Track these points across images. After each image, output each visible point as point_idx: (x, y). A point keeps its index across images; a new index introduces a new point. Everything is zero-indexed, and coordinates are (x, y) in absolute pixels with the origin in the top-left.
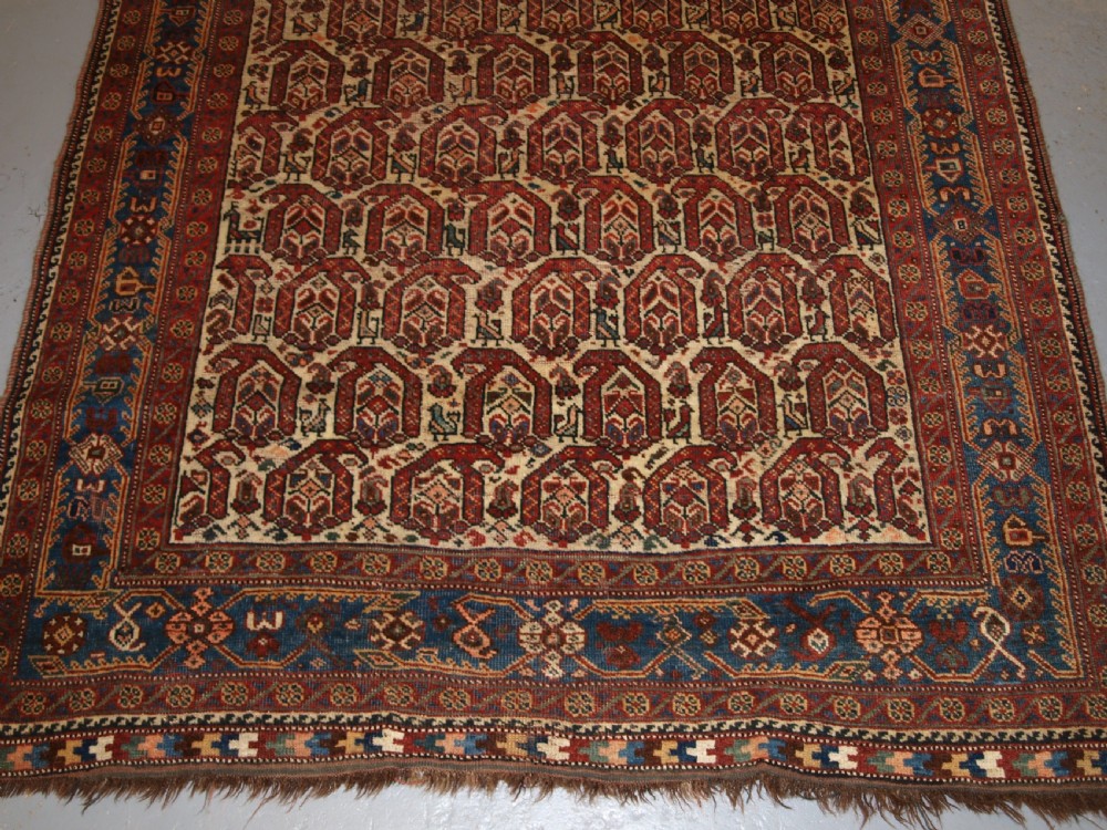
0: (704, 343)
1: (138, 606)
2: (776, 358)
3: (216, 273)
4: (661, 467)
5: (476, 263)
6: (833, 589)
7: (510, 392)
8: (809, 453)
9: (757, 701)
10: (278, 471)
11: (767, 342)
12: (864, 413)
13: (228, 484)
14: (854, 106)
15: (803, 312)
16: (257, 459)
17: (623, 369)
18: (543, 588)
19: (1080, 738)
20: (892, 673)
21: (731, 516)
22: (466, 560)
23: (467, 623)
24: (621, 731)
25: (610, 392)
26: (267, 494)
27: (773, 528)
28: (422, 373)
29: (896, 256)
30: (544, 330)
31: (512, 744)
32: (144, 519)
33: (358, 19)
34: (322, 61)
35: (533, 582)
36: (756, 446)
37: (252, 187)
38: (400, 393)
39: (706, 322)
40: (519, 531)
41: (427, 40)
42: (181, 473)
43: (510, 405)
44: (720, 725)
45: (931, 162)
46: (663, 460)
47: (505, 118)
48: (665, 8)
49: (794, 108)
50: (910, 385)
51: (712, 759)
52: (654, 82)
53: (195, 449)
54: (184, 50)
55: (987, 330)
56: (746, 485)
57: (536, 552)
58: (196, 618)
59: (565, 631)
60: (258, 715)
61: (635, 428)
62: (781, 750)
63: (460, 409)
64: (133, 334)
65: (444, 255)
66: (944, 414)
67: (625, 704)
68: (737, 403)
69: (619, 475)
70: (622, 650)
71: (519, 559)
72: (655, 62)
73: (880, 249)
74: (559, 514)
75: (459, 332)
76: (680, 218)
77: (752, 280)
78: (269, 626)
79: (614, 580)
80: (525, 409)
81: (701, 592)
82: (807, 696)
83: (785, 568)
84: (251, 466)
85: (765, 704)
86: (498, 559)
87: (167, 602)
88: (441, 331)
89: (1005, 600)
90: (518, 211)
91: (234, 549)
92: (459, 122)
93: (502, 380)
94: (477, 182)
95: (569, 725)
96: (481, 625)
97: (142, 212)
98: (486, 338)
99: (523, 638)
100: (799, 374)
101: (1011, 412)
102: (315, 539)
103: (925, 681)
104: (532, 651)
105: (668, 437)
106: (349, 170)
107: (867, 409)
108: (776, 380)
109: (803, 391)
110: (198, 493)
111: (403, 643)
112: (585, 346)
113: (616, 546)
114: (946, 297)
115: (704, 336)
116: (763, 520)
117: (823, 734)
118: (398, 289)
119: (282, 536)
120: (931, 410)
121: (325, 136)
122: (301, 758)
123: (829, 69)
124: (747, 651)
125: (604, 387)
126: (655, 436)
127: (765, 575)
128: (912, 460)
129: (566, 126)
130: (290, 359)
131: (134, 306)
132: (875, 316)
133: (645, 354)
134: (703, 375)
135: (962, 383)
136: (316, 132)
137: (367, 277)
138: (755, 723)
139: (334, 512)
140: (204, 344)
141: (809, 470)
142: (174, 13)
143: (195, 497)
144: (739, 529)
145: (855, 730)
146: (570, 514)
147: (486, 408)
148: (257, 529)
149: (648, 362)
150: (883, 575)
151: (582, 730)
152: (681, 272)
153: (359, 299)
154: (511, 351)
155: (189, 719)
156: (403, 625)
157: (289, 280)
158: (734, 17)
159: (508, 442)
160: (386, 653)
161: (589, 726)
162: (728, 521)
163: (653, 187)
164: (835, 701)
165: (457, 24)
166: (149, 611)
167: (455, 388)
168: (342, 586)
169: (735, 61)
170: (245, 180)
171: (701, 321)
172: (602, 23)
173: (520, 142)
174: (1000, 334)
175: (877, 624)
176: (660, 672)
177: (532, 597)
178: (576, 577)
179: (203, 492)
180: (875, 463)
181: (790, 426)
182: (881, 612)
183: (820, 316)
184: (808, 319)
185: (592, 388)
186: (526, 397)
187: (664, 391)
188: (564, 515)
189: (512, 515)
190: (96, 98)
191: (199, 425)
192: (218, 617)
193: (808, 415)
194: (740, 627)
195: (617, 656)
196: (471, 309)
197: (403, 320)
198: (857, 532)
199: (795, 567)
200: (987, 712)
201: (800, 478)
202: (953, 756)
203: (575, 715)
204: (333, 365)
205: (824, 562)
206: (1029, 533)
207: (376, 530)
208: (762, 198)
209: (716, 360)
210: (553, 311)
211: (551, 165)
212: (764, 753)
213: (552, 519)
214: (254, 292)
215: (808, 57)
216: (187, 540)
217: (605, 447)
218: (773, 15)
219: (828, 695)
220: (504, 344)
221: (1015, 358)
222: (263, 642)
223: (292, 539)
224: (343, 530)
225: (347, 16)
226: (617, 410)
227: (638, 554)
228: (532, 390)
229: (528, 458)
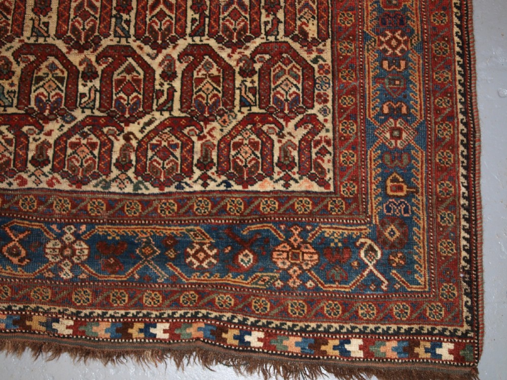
0: (189, 40)
2: (239, 53)
4: (150, 132)
6: (260, 222)
7: (50, 76)
8: (254, 124)
9: (200, 299)
11: (235, 41)
12: (298, 95)
15: (264, 18)
17: (130, 60)
18: (63, 217)
19: (419, 333)
20: (294, 283)
21: (195, 168)
22: (14, 196)
23: (12, 240)
24: (108, 315)
25: (119, 77)
27: (224, 178)
30: (78, 30)
31: (36, 322)
35: (57, 212)
36: (218, 118)
39: (192, 25)
40: (50, 176)
43: (50, 86)
44: (174, 313)
46: (152, 127)
50: (333, 75)
51: (166, 336)
55: (397, 35)
56: (208, 146)
57: (61, 191)
59: (76, 247)
61: (135, 104)
62: (213, 333)
63: (16, 88)
66: (356, 98)
67: (112, 297)
68: (208, 86)
69: (121, 138)
70: (112, 261)
71: (50, 196)
74: (78, 164)
75: (19, 31)
79: (111, 212)
80: (59, 89)
81: (169, 222)
82: (235, 296)
83: (229, 206)
85: (206, 300)
86: (36, 196)
88: (7, 31)
89: (381, 234)
93: (47, 67)
95: (74, 311)
96: (20, 242)
98: (37, 36)
99: (48, 251)
100: (255, 65)
101: (405, 97)
103: (316, 289)
104: (53, 260)
105: (157, 110)
107: (300, 93)
108: (237, 69)
109: (256, 78)
112: (105, 42)
113: (114, 188)
114: (370, 8)
115: (190, 35)
116: (217, 172)
117: (242, 323)
120: (347, 94)
124: (197, 264)
125: (116, 73)
126: (148, 109)
127: (214, 211)
128: (327, 131)
132: (315, 22)
133: (147, 49)
134: (185, 65)
135: (371, 74)
138: (197, 313)
141: (253, 136)
144: (199, 178)
145: (265, 321)
146: (85, 165)
147: (33, 88)
149: (148, 55)
150: (297, 213)
151: (82, 315)
154: (54, 45)
159: (47, 113)
161: (87, 312)
162: (192, 172)
164: (253, 301)
167: (13, 73)
171: (189, 24)
174: (406, 38)
175: (288, 248)
176: (137, 276)
177: (55, 223)
178: (86, 210)
180: (302, 132)
181: (244, 103)
182: (292, 240)
183: (275, 22)
184: (266, 23)
185: (107, 74)
186: (61, 80)
187: (157, 76)
188: (82, 165)
189: (46, 165)
193: (257, 96)
194: (194, 247)
195: (109, 265)
196: (29, 14)
198: (282, 182)
199: (236, 206)
200: (357, 312)
201: (246, 142)
202: (330, 341)
203: (78, 304)
205: (256, 203)
206: (405, 187)
209: (196, 53)
210: (85, 16)
212: (200, 334)
213: (73, 168)
217: (112, 117)
219: (249, 296)
220: (50, 41)
221: (414, 57)
226: (123, 90)
227: (129, 194)
228: (66, 75)
229: (59, 125)
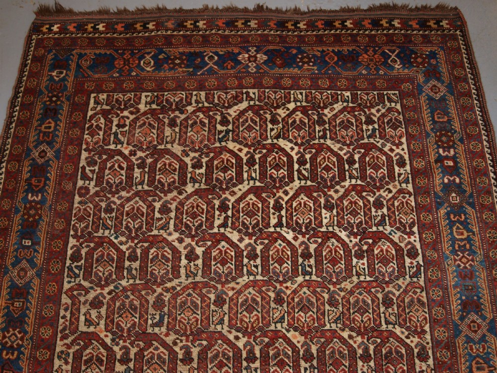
33: (124, 316)
34: (102, 350)
41: (167, 335)
48: (315, 310)
54: (19, 336)
72: (308, 357)
123: (417, 361)
142: (13, 304)
158: (358, 317)
165: (185, 322)
169: (358, 355)
172: (275, 323)
215: (403, 351)
218: (382, 315)
225: (118, 313)
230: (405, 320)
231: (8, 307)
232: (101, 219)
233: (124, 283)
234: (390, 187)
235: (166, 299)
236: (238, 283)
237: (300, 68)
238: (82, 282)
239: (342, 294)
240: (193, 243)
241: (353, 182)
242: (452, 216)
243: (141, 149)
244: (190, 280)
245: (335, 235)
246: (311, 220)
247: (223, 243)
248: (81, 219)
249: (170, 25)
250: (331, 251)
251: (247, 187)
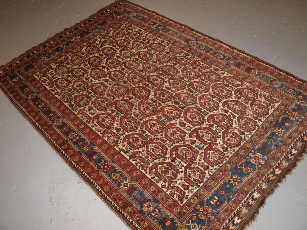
0: (221, 103)
1: (191, 220)
2: (233, 97)
3: (131, 160)
4: (238, 123)
5: (173, 122)
6: (280, 117)
7: (204, 134)
8: (253, 104)
9: (291, 139)
10: (185, 178)
11: (229, 96)
12: (253, 94)
13: (179, 188)
14: (198, 59)
15: (228, 88)
16: (179, 179)
17: (215, 116)
18: (246, 154)
20: (300, 120)
22: (230, 161)
23: (243, 169)
24: (282, 160)
25: (218, 120)
26: (188, 183)
27: (263, 117)
28: (187, 143)
29: (229, 72)
30: (197, 121)
31: (272, 177)
32: (172, 207)
33: (102, 104)
34: (104, 115)
35: (243, 154)
36: (246, 109)
37: (119, 143)
38: (188, 149)
40: (232, 150)
41: (119, 98)
42: (169, 194)
43: (207, 135)
44: (291, 146)
45: (217, 58)
47: (149, 99)
48: (152, 66)
49: (190, 65)
50: (253, 85)
51: (296, 151)
52: (165, 77)
53: (166, 188)
54: (74, 134)
55: (253, 71)
56: (251, 115)
57: (237, 150)
58: (202, 212)
59: (257, 156)
60: (233, 214)
61: (228, 122)
63: (200, 142)
64: (128, 183)
65: (166, 125)
66: (262, 85)
67: (277, 156)
68: (236, 106)
69: (234, 130)
70: (267, 150)
71: (237, 153)
72: (161, 74)
73: (226, 73)
74: (234, 142)
75: (184, 133)
76: (194, 91)
77: (215, 90)
78: (216, 200)
80: (210, 134)
81: (266, 133)
82: (296, 132)
84: (179, 182)
85: (293, 138)
86: (235, 156)
87: (195, 215)
88: (182, 135)
89: (299, 99)
90: (169, 110)
91: (194, 196)
92: (142, 105)
93: (200, 133)
94: (157, 111)
95: (275, 167)
96: (245, 167)
97: (102, 164)
98: (190, 130)
99: (253, 162)
100: (239, 96)
101: (269, 78)
102: (205, 181)
103: (305, 117)
104: (256, 163)
105: (233, 119)
106: (133, 126)
108: (237, 99)
109: (242, 98)
110: (176, 194)
111: (238, 181)
112: (206, 118)
113: (247, 139)
114: (242, 72)
118: (166, 135)
119: (199, 186)
120: (260, 86)
121: (121, 125)
122: (248, 212)
123: (187, 57)
124: (281, 134)
125: (216, 120)
127: (270, 123)
128: (266, 94)
129: (160, 93)
130: (163, 161)
131: (123, 179)
132: (237, 81)
133: (215, 111)
134: (226, 107)
135: (259, 80)
136: (119, 126)
137: (159, 139)
138: (295, 142)
139: (202, 174)
140: (144, 172)
141: (257, 106)
142: (63, 130)
143: (176, 195)
144: (259, 121)
146: (235, 141)
147: (204, 139)
148: (193, 189)
149: (217, 112)
150: (283, 110)
151: (277, 165)
152: (205, 97)
153: (162, 142)
154: (196, 128)
155: (223, 227)
156: (235, 178)
157: (146, 150)
158: (164, 60)
159: (213, 140)
160: (238, 185)
162: (256, 121)
163: (184, 90)
165: (121, 93)
166: (194, 219)
167: (195, 140)
168: (218, 183)
169: (173, 65)
170: (116, 143)
171: (216, 101)
172: (145, 75)
173: (156, 100)
174: (255, 70)
175: (291, 116)
176: (275, 148)
177: (246, 156)
178: (248, 148)
179: (177, 193)
180: (263, 98)
181: (247, 103)
182: (289, 114)
183: (231, 87)
184: (230, 89)
185: (215, 122)
186: (207, 132)
187: (225, 114)
189: (228, 149)
190: (66, 154)
191: (161, 184)
192: (206, 208)
193: (247, 100)
194: (276, 132)
195: (268, 152)
196: (182, 128)
197: (173, 139)
199: (272, 119)
201: (257, 108)
204: (171, 154)
205: (274, 115)
206: (291, 89)
207: (212, 170)
208: (202, 79)
209: (226, 104)
210: (194, 118)
211: (165, 99)
212: (301, 144)
213: (234, 144)
214: (142, 157)
215: (182, 57)
216: (184, 202)
217: (227, 128)
218: (169, 56)
219: (298, 130)
220: (194, 128)
221: (260, 71)
222: (218, 203)
223: (201, 185)
224: (207, 175)
225: (99, 106)
226: (222, 122)
227: (251, 137)
228: (207, 130)
229: (219, 140)
230: (175, 53)
231: (62, 131)
232: (69, 94)
233: (93, 99)
234: (143, 36)
235: (110, 93)
236: (126, 76)
237: (92, 32)
238: (80, 109)
239: (155, 59)
240: (104, 78)
241: (132, 41)
242: (164, 31)
243: (64, 74)
244: (112, 85)
245: (140, 52)
246: (130, 54)
247: (112, 73)
248: (63, 98)
249: (41, 48)
250: (142, 55)
251: (105, 60)
